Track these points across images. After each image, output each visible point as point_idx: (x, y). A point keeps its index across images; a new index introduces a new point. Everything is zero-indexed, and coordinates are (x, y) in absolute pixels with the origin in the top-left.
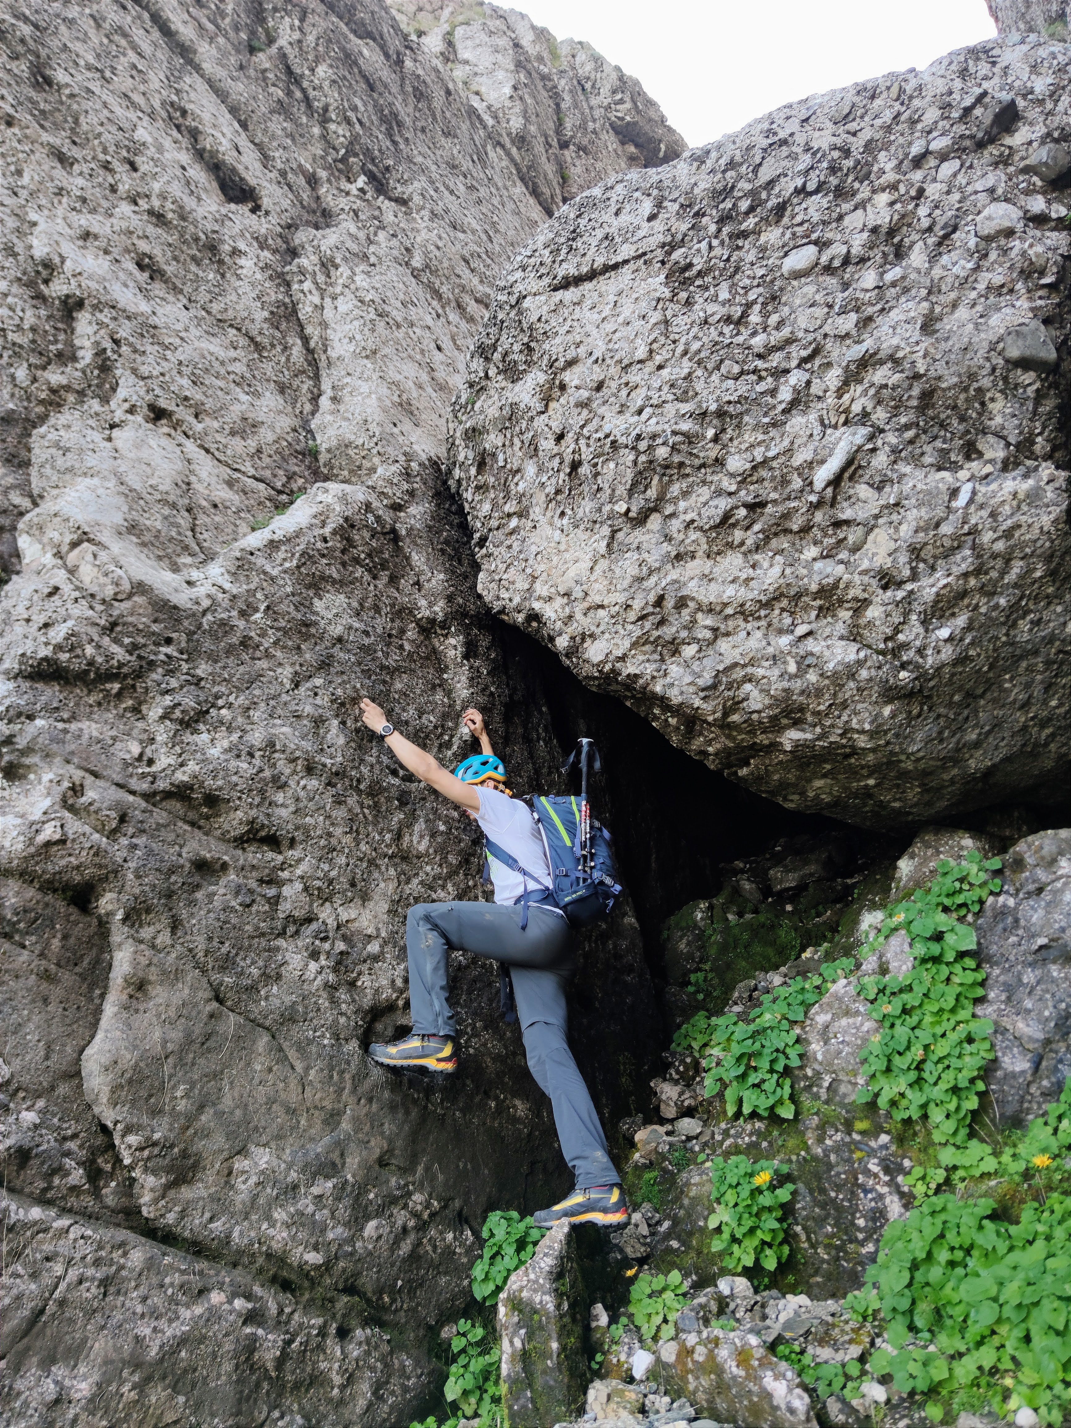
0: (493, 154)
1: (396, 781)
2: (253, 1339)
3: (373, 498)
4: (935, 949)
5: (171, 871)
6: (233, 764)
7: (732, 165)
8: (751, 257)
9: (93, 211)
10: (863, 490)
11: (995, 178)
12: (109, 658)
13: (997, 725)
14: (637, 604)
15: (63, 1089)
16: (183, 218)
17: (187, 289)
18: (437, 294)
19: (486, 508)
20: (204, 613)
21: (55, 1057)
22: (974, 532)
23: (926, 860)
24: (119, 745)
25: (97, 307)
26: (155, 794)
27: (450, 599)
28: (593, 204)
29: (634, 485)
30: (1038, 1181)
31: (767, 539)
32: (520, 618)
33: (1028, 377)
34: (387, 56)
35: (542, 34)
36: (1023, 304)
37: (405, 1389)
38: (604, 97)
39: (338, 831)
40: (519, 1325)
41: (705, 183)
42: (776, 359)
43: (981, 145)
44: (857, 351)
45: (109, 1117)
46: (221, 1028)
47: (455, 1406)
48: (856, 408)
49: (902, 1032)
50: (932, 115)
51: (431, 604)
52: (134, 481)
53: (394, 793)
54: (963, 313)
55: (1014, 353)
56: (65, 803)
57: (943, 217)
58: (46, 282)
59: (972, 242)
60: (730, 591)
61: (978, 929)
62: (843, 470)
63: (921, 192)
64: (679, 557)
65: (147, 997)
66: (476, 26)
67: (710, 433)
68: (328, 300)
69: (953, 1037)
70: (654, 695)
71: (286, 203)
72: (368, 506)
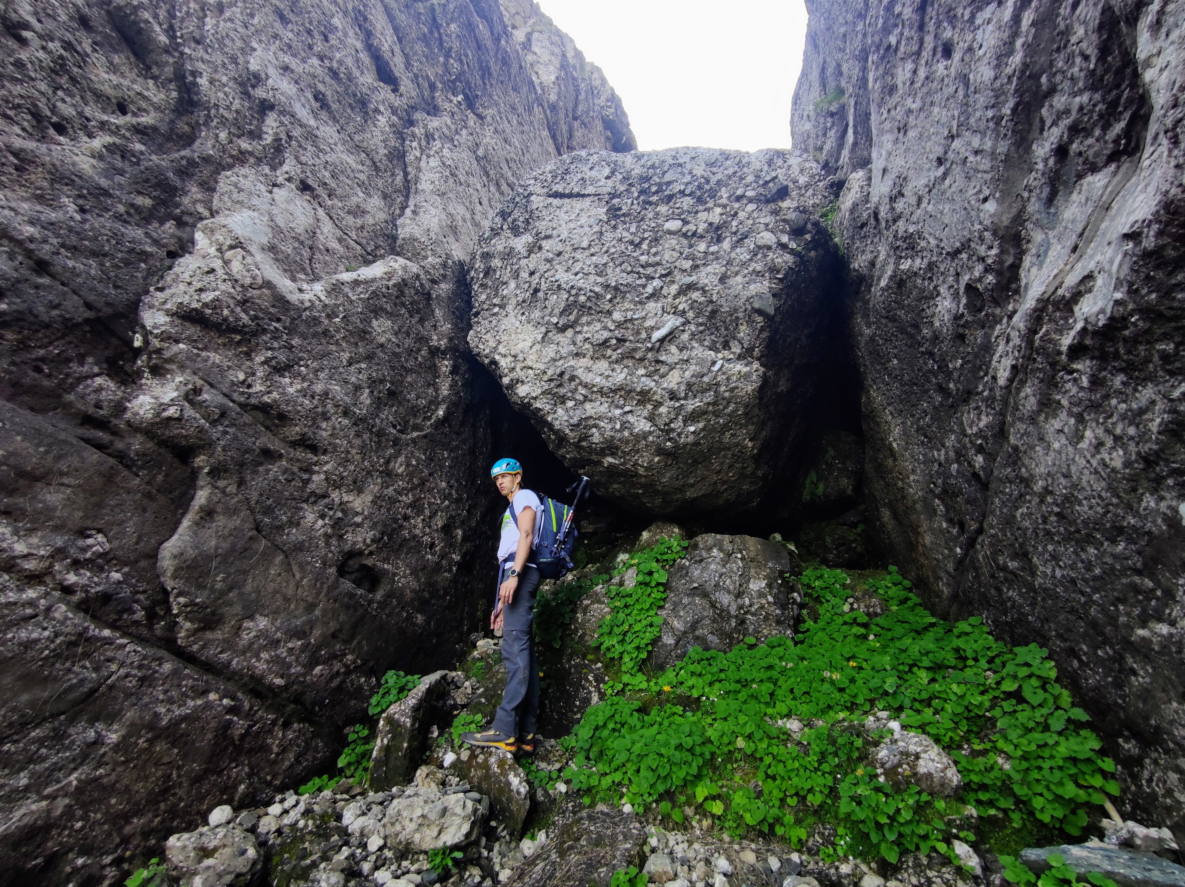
0: (536, 109)
1: (394, 431)
2: (231, 721)
3: (421, 273)
4: (648, 579)
5: (247, 451)
6: (301, 399)
7: (653, 167)
8: (650, 215)
9: (294, 55)
10: (673, 349)
11: (769, 219)
12: (238, 319)
13: (703, 479)
14: (550, 372)
15: (143, 563)
16: (350, 80)
17: (342, 121)
18: (487, 174)
19: (484, 297)
20: (305, 309)
21: (142, 544)
22: (718, 384)
23: (655, 534)
24: (231, 372)
25: (282, 113)
26: (247, 405)
27: (451, 339)
28: (580, 159)
29: (564, 311)
30: (663, 697)
31: (622, 359)
32: (487, 361)
33: (759, 319)
34: (492, 33)
35: (578, 54)
36: (766, 283)
37: (315, 758)
38: (601, 101)
39: (354, 451)
40: (388, 732)
41: (637, 171)
42: (649, 271)
43: (768, 201)
44: (688, 280)
45: (169, 584)
46: (255, 546)
47: (342, 770)
48: (681, 307)
49: (621, 616)
50: (750, 178)
51: (439, 340)
52: (280, 221)
53: (391, 437)
54: (739, 279)
55: (756, 305)
56: (187, 397)
57: (743, 230)
58: (253, 87)
59: (752, 246)
60: (598, 379)
61: (669, 572)
62: (667, 336)
63: (736, 214)
64: (577, 355)
65: (212, 520)
66: (545, 36)
67: (609, 297)
68: (424, 157)
69: (644, 622)
70: (546, 421)
71: (414, 94)
72: (418, 276)
